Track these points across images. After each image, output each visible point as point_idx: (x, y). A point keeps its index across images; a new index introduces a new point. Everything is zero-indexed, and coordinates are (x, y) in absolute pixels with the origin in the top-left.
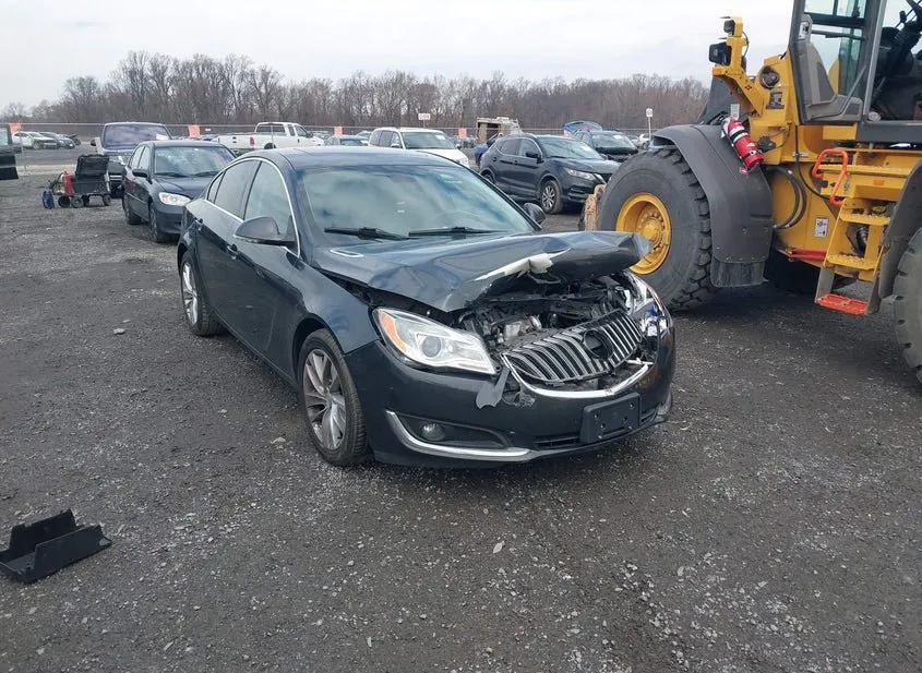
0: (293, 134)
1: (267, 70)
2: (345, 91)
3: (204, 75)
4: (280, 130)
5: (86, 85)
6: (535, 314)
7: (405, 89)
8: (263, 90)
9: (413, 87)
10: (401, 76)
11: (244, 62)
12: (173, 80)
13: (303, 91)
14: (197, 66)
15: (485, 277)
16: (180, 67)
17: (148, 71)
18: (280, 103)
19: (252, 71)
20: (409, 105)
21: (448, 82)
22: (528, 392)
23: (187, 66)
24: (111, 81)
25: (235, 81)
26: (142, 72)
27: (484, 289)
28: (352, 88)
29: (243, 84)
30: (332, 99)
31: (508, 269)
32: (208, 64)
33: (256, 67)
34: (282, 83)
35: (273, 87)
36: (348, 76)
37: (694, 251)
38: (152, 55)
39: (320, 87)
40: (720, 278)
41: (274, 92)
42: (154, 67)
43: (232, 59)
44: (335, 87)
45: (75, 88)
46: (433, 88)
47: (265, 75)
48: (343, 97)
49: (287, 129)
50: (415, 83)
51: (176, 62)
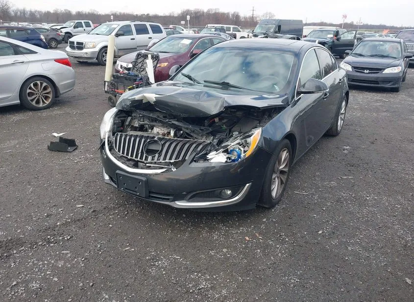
15: (130, 98)
27: (128, 103)
31: (137, 97)
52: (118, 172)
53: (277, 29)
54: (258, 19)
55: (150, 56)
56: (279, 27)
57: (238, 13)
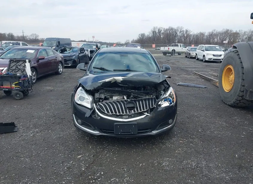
0: (181, 47)
1: (188, 30)
2: (209, 35)
3: (171, 32)
4: (177, 46)
5: (143, 35)
6: (125, 95)
7: (228, 34)
8: (185, 35)
9: (231, 33)
10: (228, 30)
11: (182, 28)
12: (163, 33)
13: (197, 36)
14: (169, 30)
15: (101, 81)
16: (165, 30)
17: (157, 31)
18: (190, 39)
19: (183, 30)
20: (229, 39)
21: (243, 32)
22: (98, 115)
23: (167, 30)
24: (148, 34)
25: (178, 33)
26: (156, 32)
27: (99, 85)
28: (211, 35)
29: (180, 34)
30: (205, 37)
31: (107, 80)
32: (172, 29)
33: (184, 29)
34: (191, 33)
35: (188, 34)
36: (211, 31)
37: (240, 86)
38: (159, 27)
39: (202, 34)
40: (247, 96)
41: (188, 36)
42: (159, 30)
43: (178, 27)
44: (206, 34)
45: (140, 36)
46: (238, 34)
47: (187, 31)
48: (208, 37)
49: (179, 46)
50: (232, 32)
51: (164, 29)
52: (115, 124)
53: (58, 44)
54: (27, 38)
55: (27, 61)
56: (59, 42)
57: (12, 34)
